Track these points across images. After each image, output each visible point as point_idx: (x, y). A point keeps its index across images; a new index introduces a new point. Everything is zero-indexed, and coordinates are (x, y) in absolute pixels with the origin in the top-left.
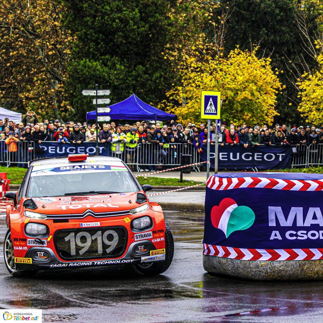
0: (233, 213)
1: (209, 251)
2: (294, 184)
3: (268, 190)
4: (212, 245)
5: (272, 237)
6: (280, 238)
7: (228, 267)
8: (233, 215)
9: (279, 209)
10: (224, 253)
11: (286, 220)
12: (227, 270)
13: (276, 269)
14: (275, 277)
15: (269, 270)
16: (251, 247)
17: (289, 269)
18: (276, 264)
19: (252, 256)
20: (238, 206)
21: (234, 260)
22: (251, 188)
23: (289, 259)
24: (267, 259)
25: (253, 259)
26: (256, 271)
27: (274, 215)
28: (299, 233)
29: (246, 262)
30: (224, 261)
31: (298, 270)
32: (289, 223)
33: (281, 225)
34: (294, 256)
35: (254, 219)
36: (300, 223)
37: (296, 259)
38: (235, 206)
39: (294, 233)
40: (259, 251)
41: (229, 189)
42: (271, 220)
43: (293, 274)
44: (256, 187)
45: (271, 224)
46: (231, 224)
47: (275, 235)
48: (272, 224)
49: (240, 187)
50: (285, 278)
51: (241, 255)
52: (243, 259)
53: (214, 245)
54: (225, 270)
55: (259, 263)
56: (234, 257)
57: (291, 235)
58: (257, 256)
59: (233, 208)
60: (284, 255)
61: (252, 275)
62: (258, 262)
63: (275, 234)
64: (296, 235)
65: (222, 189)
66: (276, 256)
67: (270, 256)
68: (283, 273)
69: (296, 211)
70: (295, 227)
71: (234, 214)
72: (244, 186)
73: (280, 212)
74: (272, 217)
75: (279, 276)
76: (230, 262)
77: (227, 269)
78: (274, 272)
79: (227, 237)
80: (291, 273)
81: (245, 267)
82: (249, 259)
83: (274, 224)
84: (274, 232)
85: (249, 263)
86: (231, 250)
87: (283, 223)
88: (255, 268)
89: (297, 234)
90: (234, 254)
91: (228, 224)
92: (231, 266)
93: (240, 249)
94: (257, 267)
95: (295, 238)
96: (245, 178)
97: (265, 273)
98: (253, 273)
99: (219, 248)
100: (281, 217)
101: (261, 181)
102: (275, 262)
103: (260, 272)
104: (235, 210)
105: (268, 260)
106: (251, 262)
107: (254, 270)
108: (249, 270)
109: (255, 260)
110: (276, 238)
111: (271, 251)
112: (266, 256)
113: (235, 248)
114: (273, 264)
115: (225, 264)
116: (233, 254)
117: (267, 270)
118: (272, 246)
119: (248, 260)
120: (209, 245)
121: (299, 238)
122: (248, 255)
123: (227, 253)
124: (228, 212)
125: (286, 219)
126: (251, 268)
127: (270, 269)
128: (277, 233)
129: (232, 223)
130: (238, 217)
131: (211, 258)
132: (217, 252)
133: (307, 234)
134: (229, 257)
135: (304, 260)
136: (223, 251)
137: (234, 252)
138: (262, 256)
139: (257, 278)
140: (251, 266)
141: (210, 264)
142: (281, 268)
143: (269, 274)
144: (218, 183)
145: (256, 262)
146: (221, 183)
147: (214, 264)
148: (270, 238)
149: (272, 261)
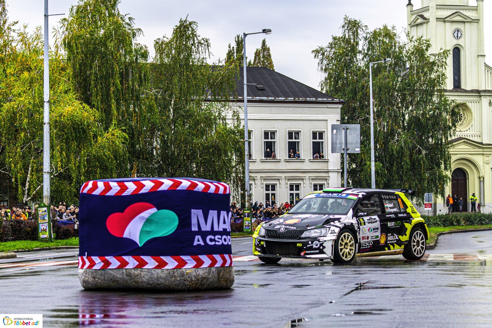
0: (150, 218)
1: (107, 264)
2: (209, 186)
3: (191, 192)
4: (114, 256)
5: (196, 243)
6: (202, 244)
7: (143, 279)
8: (148, 221)
9: (200, 212)
10: (137, 263)
12: (142, 282)
13: (200, 277)
14: (198, 286)
15: (193, 279)
16: (175, 254)
17: (210, 276)
20: (158, 209)
21: (153, 270)
22: (172, 191)
23: (210, 266)
24: (192, 267)
25: (179, 267)
26: (180, 280)
27: (196, 218)
28: (217, 237)
29: (169, 271)
30: (137, 272)
31: (216, 277)
33: (203, 230)
34: (214, 262)
35: (177, 223)
36: (216, 229)
37: (216, 266)
38: (154, 210)
39: (213, 237)
40: (184, 258)
41: (141, 192)
42: (194, 224)
43: (212, 281)
44: (178, 189)
45: (193, 229)
46: (146, 231)
47: (198, 241)
48: (195, 228)
49: (159, 189)
50: (205, 286)
51: (162, 264)
52: (166, 268)
53: (118, 255)
54: (137, 282)
55: (184, 270)
56: (154, 267)
57: (211, 240)
58: (183, 263)
59: (150, 213)
60: (207, 261)
61: (176, 285)
63: (198, 239)
64: (214, 240)
65: (127, 193)
66: (200, 263)
67: (195, 263)
68: (205, 281)
69: (213, 215)
70: (213, 232)
71: (151, 220)
72: (163, 188)
73: (201, 216)
74: (194, 221)
75: (202, 285)
76: (146, 273)
77: (141, 280)
78: (198, 280)
79: (140, 245)
81: (168, 276)
82: (173, 267)
84: (197, 237)
85: (174, 272)
86: (146, 258)
87: (206, 228)
88: (180, 277)
89: (214, 239)
90: (153, 263)
91: (142, 231)
92: (147, 277)
93: (161, 257)
94: (183, 275)
95: (213, 243)
96: (162, 180)
97: (190, 282)
98: (177, 283)
99: (128, 259)
100: (202, 221)
101: (181, 183)
102: (199, 270)
103: (185, 280)
104: (153, 215)
105: (194, 267)
106: (175, 270)
107: (178, 279)
108: (173, 279)
109: (181, 268)
110: (199, 243)
111: (195, 257)
112: (191, 263)
113: (154, 257)
114: (198, 271)
115: (137, 275)
116: (151, 263)
117: (192, 278)
118: (195, 252)
119: (173, 269)
120: (107, 258)
121: (217, 243)
122: (171, 263)
123: (142, 263)
124: (142, 218)
125: (206, 222)
126: (175, 276)
127: (194, 276)
128: (199, 237)
129: (148, 229)
130: (157, 223)
131: (110, 272)
132: (124, 264)
133: (221, 239)
134: (145, 267)
135: (221, 266)
136: (135, 261)
137: (153, 261)
138: (186, 263)
139: (180, 288)
140: (176, 274)
141: (106, 278)
142: (204, 276)
143: (193, 282)
144: (119, 188)
145: (181, 270)
146: (124, 188)
147: (117, 277)
148: (193, 243)
149: (197, 268)
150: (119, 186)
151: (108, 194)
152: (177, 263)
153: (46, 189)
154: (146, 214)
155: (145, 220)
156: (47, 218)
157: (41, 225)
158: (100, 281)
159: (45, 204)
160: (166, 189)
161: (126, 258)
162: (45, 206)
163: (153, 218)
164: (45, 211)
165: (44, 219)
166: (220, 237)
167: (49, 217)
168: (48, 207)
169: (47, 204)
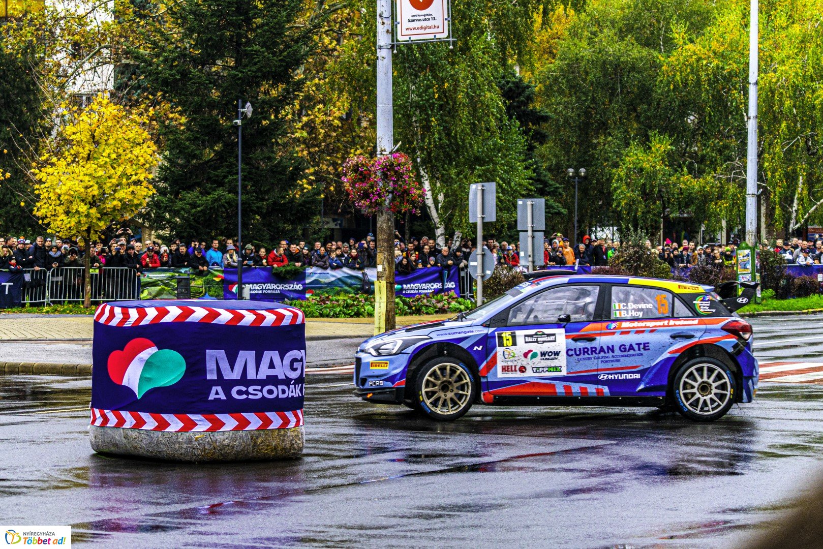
0: (150, 360)
1: (106, 420)
2: (243, 317)
3: (205, 326)
4: (112, 411)
5: (212, 397)
6: (223, 396)
7: (141, 443)
8: (148, 364)
9: (221, 354)
10: (134, 422)
11: (232, 369)
12: (140, 448)
13: (218, 444)
14: (215, 456)
15: (207, 446)
16: (180, 411)
17: (237, 443)
18: (218, 436)
19: (181, 425)
20: (159, 349)
21: (152, 432)
22: (179, 323)
23: (236, 429)
24: (205, 430)
25: (183, 430)
26: (187, 448)
27: (215, 362)
28: (251, 389)
29: (171, 434)
30: (134, 434)
31: (249, 445)
32: (236, 375)
33: (225, 378)
34: (244, 423)
35: (184, 368)
36: (251, 375)
37: (247, 429)
38: (153, 350)
39: (244, 389)
40: (193, 417)
41: (142, 323)
42: (211, 371)
43: (242, 450)
44: (187, 321)
45: (209, 377)
46: (146, 378)
47: (217, 393)
48: (212, 376)
49: (162, 321)
50: (230, 457)
51: (163, 425)
52: (167, 430)
53: (116, 409)
54: (135, 448)
55: (192, 435)
56: (152, 428)
57: (240, 393)
58: (189, 425)
59: (149, 354)
60: (229, 422)
61: (181, 454)
62: (190, 434)
63: (217, 391)
64: (247, 393)
65: (128, 324)
66: (217, 425)
67: (209, 425)
68: (228, 450)
69: (246, 356)
70: (244, 380)
71: (151, 363)
72: (168, 319)
73: (223, 359)
74: (211, 365)
75: (222, 455)
76: (145, 436)
77: (139, 446)
78: (215, 449)
79: (139, 398)
80: (239, 449)
81: (170, 441)
82: (177, 430)
83: (215, 377)
84: (214, 389)
85: (177, 436)
86: (144, 415)
87: (228, 375)
88: (186, 443)
89: (247, 390)
90: (152, 422)
91: (141, 377)
92: (145, 442)
93: (162, 415)
94: (190, 441)
95: (244, 397)
96: (168, 308)
97: (202, 451)
98: (183, 451)
99: (126, 414)
100: (225, 365)
101: (194, 311)
102: (216, 434)
103: (194, 448)
104: (153, 356)
105: (207, 431)
106: (180, 434)
107: (185, 446)
108: (177, 446)
109: (187, 432)
110: (217, 396)
111: (210, 416)
112: (202, 425)
113: (154, 415)
114: (213, 436)
115: (135, 438)
116: (150, 423)
117: (204, 446)
118: (211, 410)
119: (176, 432)
120: (106, 411)
121: (250, 397)
122: (175, 424)
123: (140, 422)
124: (141, 360)
125: (232, 367)
126: (179, 443)
127: (208, 443)
128: (219, 389)
129: (148, 376)
130: (158, 367)
131: (109, 431)
132: (121, 421)
133: (261, 391)
134: (143, 428)
135: (257, 430)
136: (133, 419)
137: (152, 420)
138: (197, 425)
139: (188, 458)
140: (180, 440)
141: (106, 440)
142: (225, 443)
143: (207, 451)
144: (121, 316)
145: (187, 434)
146: (127, 316)
147: (115, 439)
148: (208, 397)
149: (212, 432)
150: (123, 313)
151: (111, 324)
152: (182, 425)
153: (750, 221)
154: (145, 354)
155: (144, 362)
156: (749, 266)
157: (741, 276)
158: (100, 443)
159: (747, 245)
160: (171, 320)
161: (123, 413)
162: (747, 247)
163: (153, 361)
164: (748, 255)
165: (745, 267)
166: (259, 388)
167: (753, 265)
168: (753, 249)
169: (750, 245)
